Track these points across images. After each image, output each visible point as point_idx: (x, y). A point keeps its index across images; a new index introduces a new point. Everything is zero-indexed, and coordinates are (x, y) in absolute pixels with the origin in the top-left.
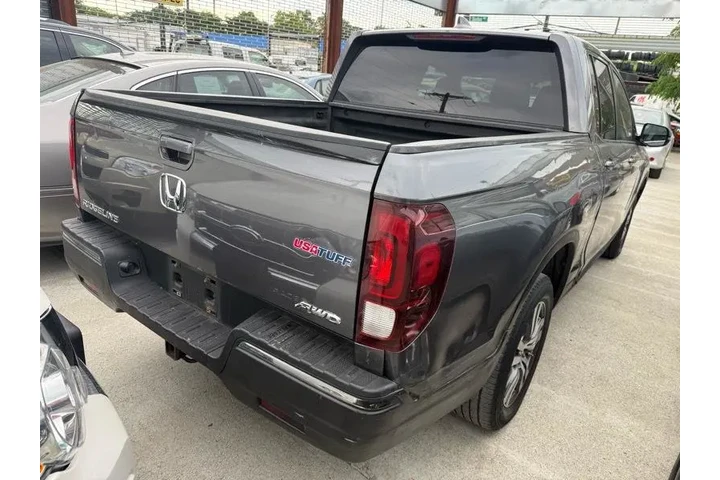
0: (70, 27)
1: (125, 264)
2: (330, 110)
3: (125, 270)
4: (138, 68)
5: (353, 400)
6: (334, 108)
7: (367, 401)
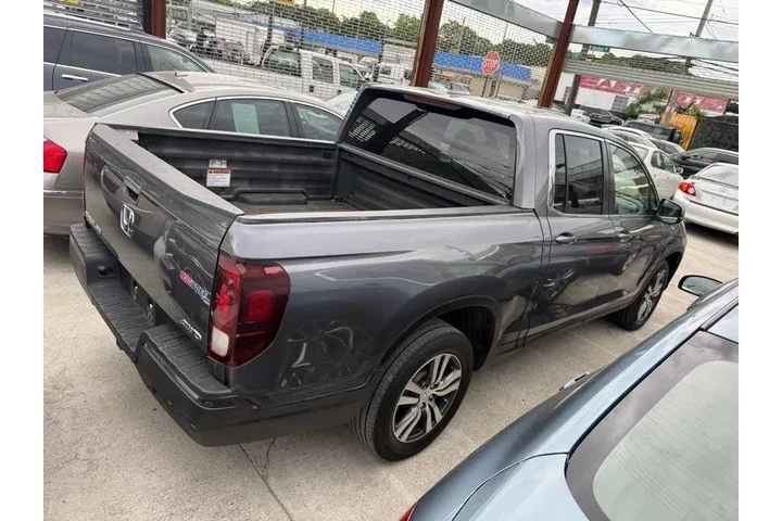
0: (155, 38)
1: (102, 268)
2: (337, 152)
3: (101, 272)
4: (181, 92)
5: (196, 397)
6: (341, 150)
7: (205, 398)
